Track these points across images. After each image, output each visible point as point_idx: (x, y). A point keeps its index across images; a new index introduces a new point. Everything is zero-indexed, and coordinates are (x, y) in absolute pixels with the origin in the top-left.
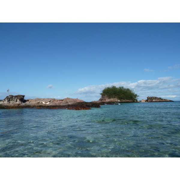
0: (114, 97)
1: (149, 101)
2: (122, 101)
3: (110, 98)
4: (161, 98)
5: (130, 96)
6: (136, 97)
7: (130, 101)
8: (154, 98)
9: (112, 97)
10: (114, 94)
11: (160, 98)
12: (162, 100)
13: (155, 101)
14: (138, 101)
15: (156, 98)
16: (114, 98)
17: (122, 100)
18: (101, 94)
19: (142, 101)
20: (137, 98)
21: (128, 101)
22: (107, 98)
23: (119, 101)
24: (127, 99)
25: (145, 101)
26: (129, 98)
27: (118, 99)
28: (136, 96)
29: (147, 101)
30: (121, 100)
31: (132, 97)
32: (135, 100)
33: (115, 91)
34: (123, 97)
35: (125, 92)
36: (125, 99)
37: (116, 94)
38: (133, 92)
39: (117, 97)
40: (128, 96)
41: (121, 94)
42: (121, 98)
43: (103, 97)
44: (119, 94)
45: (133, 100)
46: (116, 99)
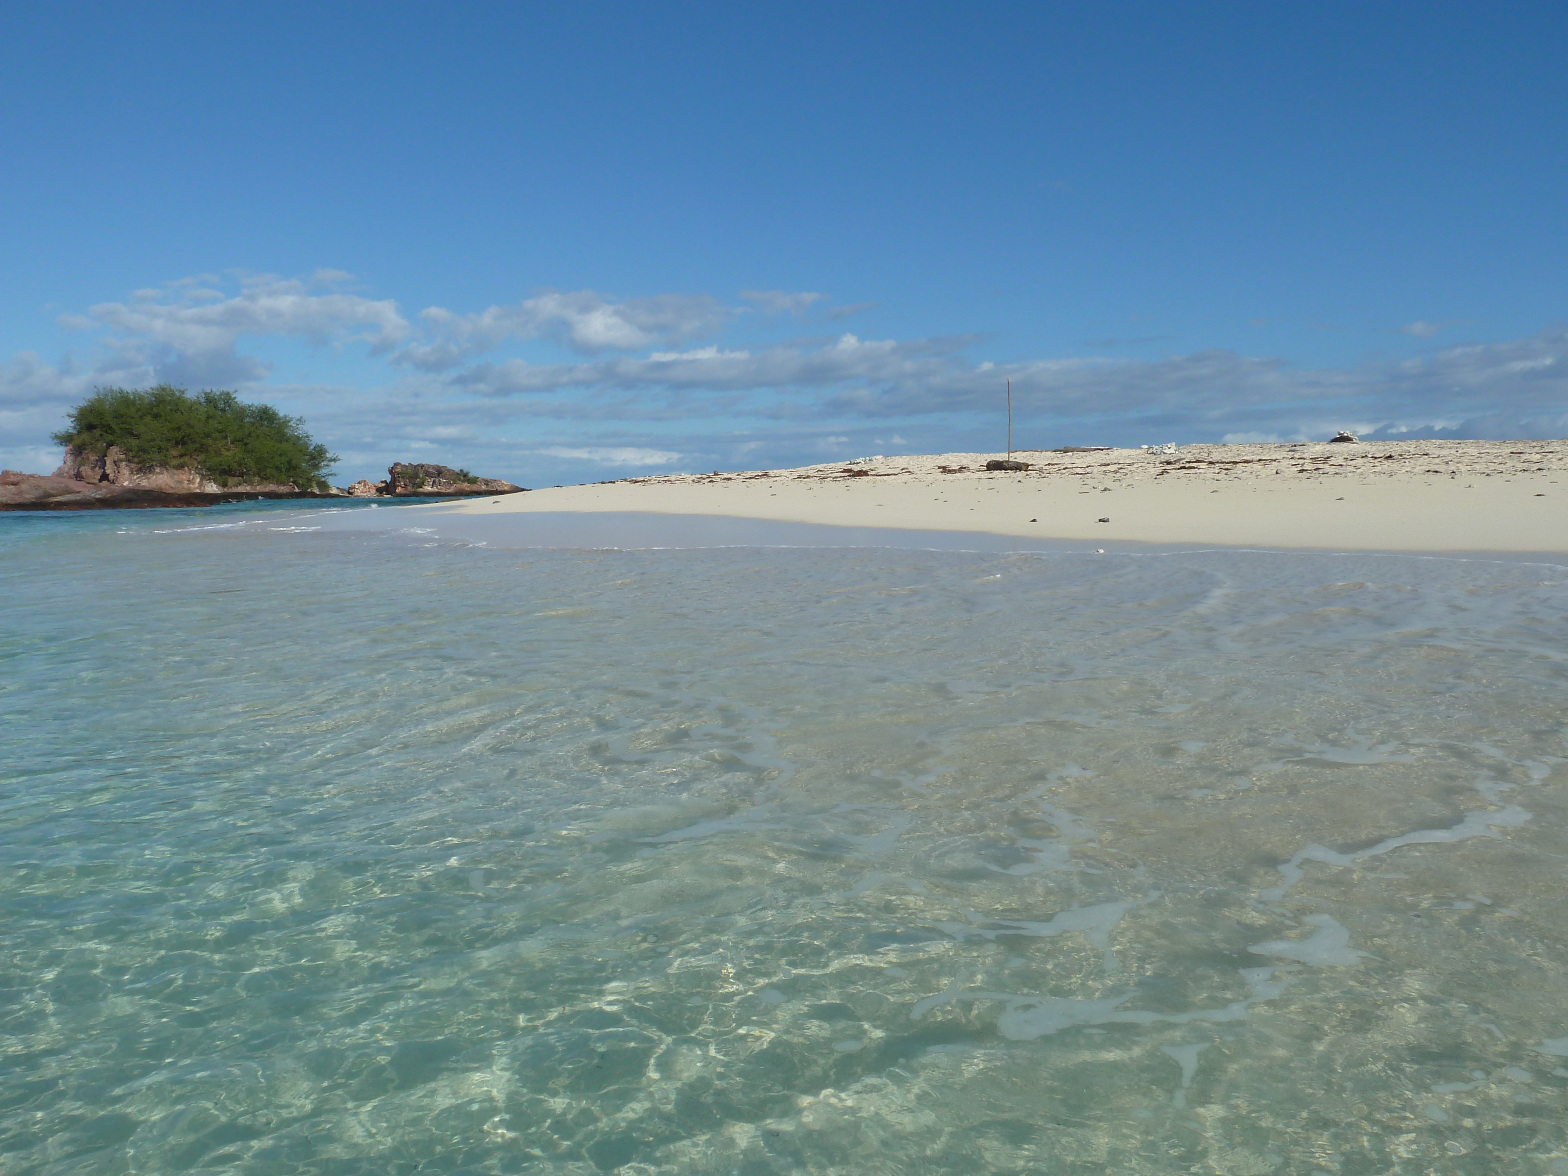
0: (175, 462)
1: (398, 490)
2: (234, 490)
3: (144, 468)
5: (284, 459)
6: (316, 467)
7: (282, 489)
8: (428, 474)
9: (164, 465)
10: (177, 443)
11: (464, 476)
12: (475, 487)
13: (435, 489)
14: (334, 491)
15: (439, 472)
16: (181, 467)
17: (231, 481)
18: (65, 439)
19: (357, 492)
20: (324, 471)
21: (271, 487)
22: (125, 472)
23: (212, 488)
24: (265, 478)
25: (379, 490)
26: (278, 468)
27: (203, 477)
28: (318, 456)
29: (387, 488)
30: (224, 485)
31: (295, 468)
32: (311, 486)
33: (184, 427)
34: (240, 465)
35: (250, 435)
36: (254, 475)
37: (191, 446)
38: (300, 432)
39: (199, 463)
40: (272, 458)
41: (224, 442)
42: (227, 468)
43: (88, 459)
44: (210, 442)
45: (303, 485)
46: (193, 479)
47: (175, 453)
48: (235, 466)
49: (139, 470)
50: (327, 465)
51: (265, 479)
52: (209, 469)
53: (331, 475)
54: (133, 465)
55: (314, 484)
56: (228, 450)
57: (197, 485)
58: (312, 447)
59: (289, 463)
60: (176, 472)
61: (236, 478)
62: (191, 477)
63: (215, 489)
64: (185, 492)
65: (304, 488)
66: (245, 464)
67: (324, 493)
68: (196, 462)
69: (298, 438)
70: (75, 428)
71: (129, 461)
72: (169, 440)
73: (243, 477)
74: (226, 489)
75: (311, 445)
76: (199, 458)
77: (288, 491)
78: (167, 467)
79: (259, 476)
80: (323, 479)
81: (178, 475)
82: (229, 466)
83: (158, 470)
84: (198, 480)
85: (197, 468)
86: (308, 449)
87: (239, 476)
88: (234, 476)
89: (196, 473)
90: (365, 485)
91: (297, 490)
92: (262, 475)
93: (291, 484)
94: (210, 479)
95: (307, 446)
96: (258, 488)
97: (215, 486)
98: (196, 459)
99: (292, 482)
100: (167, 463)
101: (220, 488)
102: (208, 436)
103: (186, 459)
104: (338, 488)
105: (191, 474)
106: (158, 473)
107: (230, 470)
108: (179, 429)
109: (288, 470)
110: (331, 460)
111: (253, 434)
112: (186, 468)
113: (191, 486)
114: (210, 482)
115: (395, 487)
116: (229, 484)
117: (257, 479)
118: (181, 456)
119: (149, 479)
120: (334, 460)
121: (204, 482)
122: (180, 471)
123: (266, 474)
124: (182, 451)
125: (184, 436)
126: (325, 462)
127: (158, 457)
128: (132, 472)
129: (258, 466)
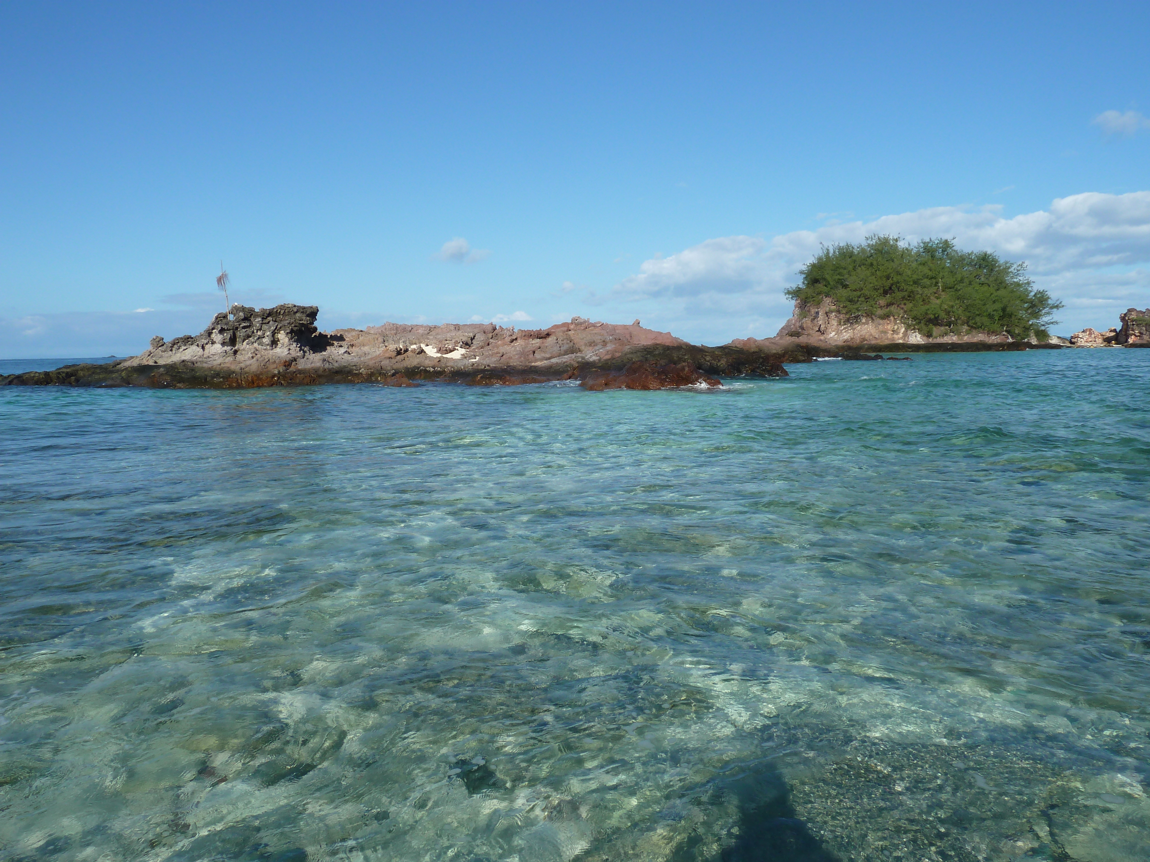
0: (879, 312)
1: (1131, 341)
2: (940, 340)
3: (852, 320)
5: (998, 306)
6: (1036, 315)
7: (994, 339)
9: (870, 315)
10: (885, 293)
14: (1054, 341)
16: (886, 317)
17: (936, 330)
18: (795, 293)
19: (1081, 342)
20: (1045, 319)
21: (981, 338)
22: (835, 323)
23: (916, 338)
24: (974, 327)
25: (1108, 340)
26: (990, 316)
27: (908, 327)
28: (1040, 303)
29: (1118, 338)
30: (929, 335)
31: (1010, 316)
32: (1028, 336)
33: (892, 275)
34: (948, 313)
35: (962, 281)
36: (963, 324)
37: (899, 295)
38: (1021, 278)
39: (905, 312)
40: (985, 305)
41: (934, 289)
42: (932, 317)
43: (809, 311)
44: (919, 290)
45: (1019, 335)
46: (898, 328)
47: (882, 302)
48: (943, 315)
49: (848, 320)
50: (1048, 313)
52: (915, 318)
53: (1052, 323)
54: (841, 316)
55: (1032, 334)
56: (937, 298)
57: (901, 335)
58: (1033, 294)
59: (1004, 310)
60: (881, 321)
61: (942, 328)
62: (896, 327)
63: (919, 339)
64: (887, 342)
65: (1019, 338)
66: (953, 312)
67: (1043, 343)
68: (902, 311)
69: (1018, 285)
70: (803, 283)
71: (839, 312)
72: (876, 290)
73: (950, 327)
74: (931, 340)
75: (1031, 291)
77: (999, 341)
78: (873, 317)
79: (969, 326)
80: (1043, 328)
82: (934, 315)
83: (864, 321)
84: (903, 329)
85: (902, 317)
86: (1028, 296)
87: (947, 325)
88: (941, 325)
89: (902, 323)
90: (1090, 334)
91: (1010, 340)
92: (970, 323)
93: (1004, 333)
94: (914, 329)
95: (1027, 292)
96: (966, 338)
97: (919, 336)
98: (903, 309)
99: (1006, 331)
100: (872, 314)
101: (925, 338)
102: (915, 282)
103: (893, 308)
104: (1059, 337)
105: (896, 324)
106: (864, 324)
107: (936, 318)
108: (888, 277)
109: (1001, 318)
110: (1052, 308)
111: (966, 280)
112: (892, 318)
113: (895, 336)
114: (915, 332)
115: (1127, 336)
116: (934, 334)
117: (965, 327)
118: (889, 305)
119: (854, 329)
120: (1057, 307)
121: (909, 332)
122: (885, 321)
123: (975, 323)
124: (889, 301)
125: (892, 285)
126: (1046, 310)
127: (865, 307)
128: (840, 324)
129: (968, 314)
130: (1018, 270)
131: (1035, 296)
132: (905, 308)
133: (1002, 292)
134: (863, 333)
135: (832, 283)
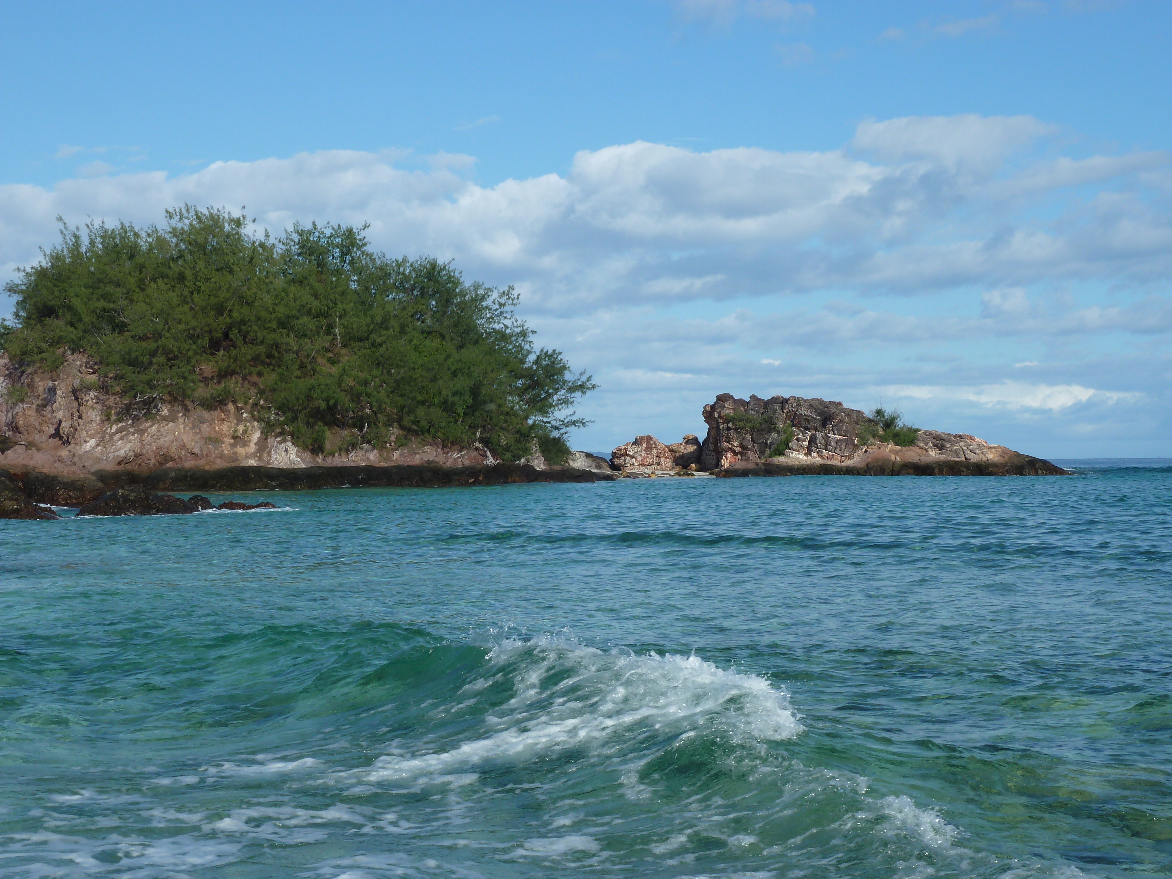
0: (202, 391)
1: (726, 463)
2: (340, 461)
3: (137, 409)
4: (889, 424)
5: (463, 383)
7: (455, 459)
8: (797, 421)
9: (179, 398)
10: (215, 345)
11: (886, 426)
12: (912, 454)
13: (815, 459)
14: (579, 463)
15: (826, 416)
16: (215, 403)
17: (332, 437)
19: (633, 466)
20: (560, 414)
21: (428, 454)
22: (94, 415)
23: (287, 455)
25: (682, 461)
26: (447, 407)
27: (268, 429)
28: (547, 377)
30: (316, 448)
31: (489, 406)
32: (526, 451)
33: (229, 305)
34: (356, 397)
35: (384, 324)
36: (389, 423)
37: (247, 351)
38: (508, 323)
39: (261, 392)
40: (434, 379)
41: (323, 341)
42: (323, 405)
43: (31, 386)
44: (292, 341)
45: (507, 449)
46: (245, 432)
47: (208, 368)
48: (344, 399)
49: (126, 412)
50: (566, 402)
51: (416, 433)
52: (282, 408)
53: (574, 423)
54: (111, 400)
55: (535, 448)
56: (332, 362)
57: (252, 448)
58: (532, 358)
59: (475, 391)
60: (206, 415)
61: (345, 432)
62: (241, 428)
63: (293, 457)
64: (221, 464)
65: (508, 456)
66: (368, 395)
67: (557, 468)
68: (253, 391)
69: (503, 336)
70: (17, 316)
71: (104, 389)
72: (194, 338)
73: (361, 429)
74: (319, 460)
75: (529, 352)
76: (261, 382)
77: (467, 463)
78: (188, 403)
79: (402, 427)
80: (555, 434)
81: (211, 422)
82: (327, 400)
83: (165, 412)
84: (256, 435)
85: (255, 405)
86: (523, 362)
87: (354, 426)
88: (342, 425)
89: (254, 418)
90: (649, 448)
91: (491, 461)
92: (406, 422)
93: (477, 444)
94: (281, 434)
95: (521, 354)
96: (396, 455)
97: (293, 450)
98: (255, 384)
99: (482, 440)
100: (184, 395)
101: (307, 455)
102: (284, 324)
103: (232, 384)
104: (588, 455)
105: (240, 420)
106: (165, 419)
107: (332, 409)
108: (220, 309)
109: (471, 410)
110: (572, 389)
111: (393, 323)
112: (231, 407)
113: (240, 450)
114: (284, 441)
115: (719, 454)
116: (328, 445)
117: (395, 432)
118: (223, 375)
119: (142, 432)
120: (582, 388)
121: (272, 441)
122: (215, 414)
123: (417, 422)
124: (223, 365)
125: (230, 327)
126: (562, 394)
127: (167, 378)
128: (107, 419)
129: (400, 401)
130: (501, 305)
131: (537, 362)
132: (261, 383)
133: (470, 353)
134: (165, 441)
135: (86, 319)
